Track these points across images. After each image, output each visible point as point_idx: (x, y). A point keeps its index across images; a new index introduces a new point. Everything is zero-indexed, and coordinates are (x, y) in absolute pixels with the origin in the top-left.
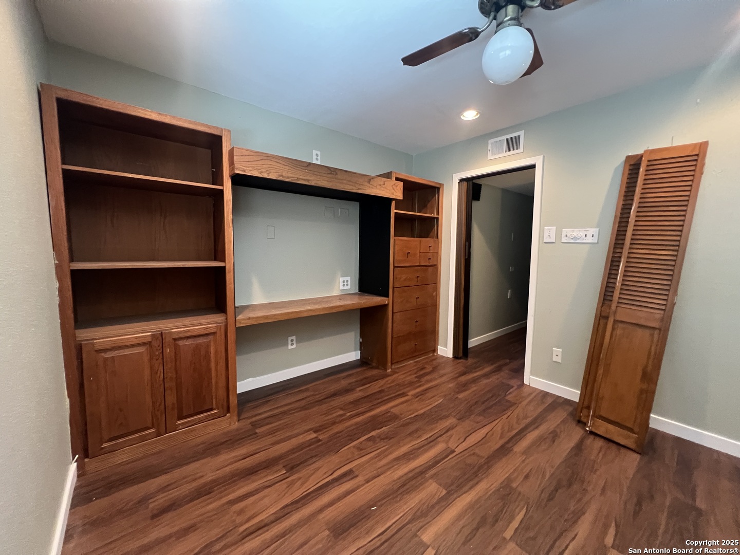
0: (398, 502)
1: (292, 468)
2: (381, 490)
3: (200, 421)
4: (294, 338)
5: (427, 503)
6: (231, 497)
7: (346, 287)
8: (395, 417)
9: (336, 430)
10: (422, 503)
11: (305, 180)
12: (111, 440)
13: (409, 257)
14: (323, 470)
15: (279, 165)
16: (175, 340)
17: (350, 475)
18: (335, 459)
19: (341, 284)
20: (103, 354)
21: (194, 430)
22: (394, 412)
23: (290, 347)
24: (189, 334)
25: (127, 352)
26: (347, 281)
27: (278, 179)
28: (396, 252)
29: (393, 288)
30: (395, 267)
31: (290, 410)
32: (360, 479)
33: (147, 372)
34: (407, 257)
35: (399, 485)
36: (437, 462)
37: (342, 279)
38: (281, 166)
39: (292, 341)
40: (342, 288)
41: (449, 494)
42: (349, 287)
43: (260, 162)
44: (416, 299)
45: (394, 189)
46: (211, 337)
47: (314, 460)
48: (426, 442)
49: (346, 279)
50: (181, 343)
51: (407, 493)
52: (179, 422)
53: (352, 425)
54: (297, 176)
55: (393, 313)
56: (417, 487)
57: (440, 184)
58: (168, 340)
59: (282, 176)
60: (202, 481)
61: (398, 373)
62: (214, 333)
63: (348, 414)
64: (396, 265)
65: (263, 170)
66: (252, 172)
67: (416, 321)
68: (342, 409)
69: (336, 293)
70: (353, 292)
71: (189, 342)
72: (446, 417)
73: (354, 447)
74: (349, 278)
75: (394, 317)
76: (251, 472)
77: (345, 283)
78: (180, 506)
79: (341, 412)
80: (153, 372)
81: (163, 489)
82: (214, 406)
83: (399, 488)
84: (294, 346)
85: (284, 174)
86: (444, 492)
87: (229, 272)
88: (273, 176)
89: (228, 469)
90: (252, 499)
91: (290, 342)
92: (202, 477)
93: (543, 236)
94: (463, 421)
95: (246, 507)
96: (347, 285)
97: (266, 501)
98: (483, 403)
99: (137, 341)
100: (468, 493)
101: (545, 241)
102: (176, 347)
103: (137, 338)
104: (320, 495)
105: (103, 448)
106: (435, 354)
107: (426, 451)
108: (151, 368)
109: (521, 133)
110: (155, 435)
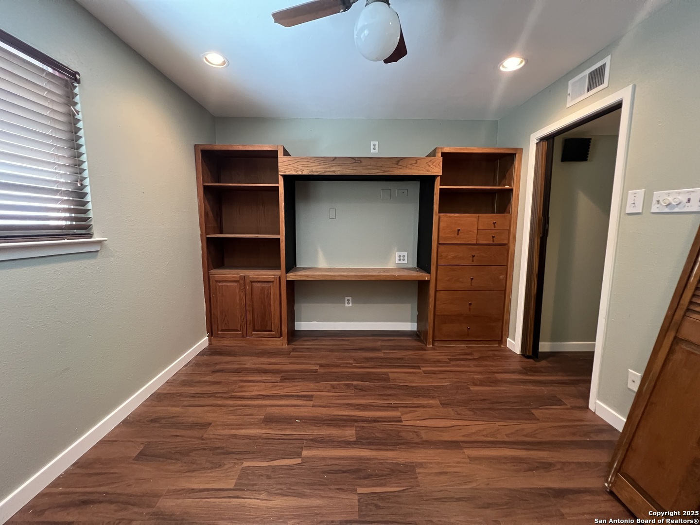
0: (315, 426)
1: (284, 379)
2: (315, 415)
3: (264, 336)
4: (350, 298)
5: (332, 438)
6: (245, 379)
7: (402, 262)
8: (387, 379)
9: (333, 371)
10: (330, 436)
11: (331, 171)
12: (222, 331)
13: (460, 234)
14: (298, 388)
15: (310, 163)
16: (252, 282)
17: (309, 398)
18: (312, 385)
19: (397, 258)
20: (218, 283)
21: (261, 340)
22: (390, 376)
23: (347, 305)
24: (259, 280)
25: (229, 284)
26: (404, 256)
27: (310, 174)
28: (441, 229)
29: (437, 265)
30: (439, 244)
31: (321, 349)
32: (311, 403)
33: (238, 298)
34: (458, 234)
35: (329, 418)
36: (375, 421)
37: (398, 254)
38: (311, 164)
39: (348, 300)
40: (397, 262)
41: (355, 443)
42: (406, 262)
43: (296, 164)
44: (470, 280)
45: (429, 166)
46: (271, 284)
47: (300, 380)
48: (386, 405)
49: (402, 254)
50: (254, 284)
51: (327, 426)
52: (253, 333)
53: (347, 372)
54: (325, 170)
55: (436, 291)
56: (339, 426)
57: (516, 149)
58: (248, 281)
59: (312, 171)
60: (243, 366)
61: (437, 350)
62: (273, 282)
63: (354, 364)
64: (440, 243)
65: (298, 170)
66: (290, 172)
67: (470, 304)
68: (355, 360)
69: (391, 266)
70: (411, 266)
71: (259, 285)
72: (433, 397)
73: (331, 384)
74: (406, 254)
75: (437, 294)
76: (266, 372)
77: (402, 258)
78: (225, 372)
79: (352, 361)
80: (241, 299)
81: (227, 363)
82: (273, 330)
83: (327, 420)
84: (350, 305)
85: (314, 170)
86: (354, 439)
87: (282, 242)
88: (305, 173)
89: (257, 366)
90: (251, 384)
91: (346, 302)
92: (245, 364)
93: (626, 206)
94: (443, 407)
95: (245, 386)
96: (404, 260)
97: (255, 388)
98: (492, 403)
99: (233, 279)
100: (371, 451)
101: (628, 212)
102: (252, 287)
103: (233, 277)
104: (282, 399)
105: (218, 334)
106: (502, 346)
107: (380, 410)
108: (240, 296)
109: (607, 60)
110: (241, 336)
